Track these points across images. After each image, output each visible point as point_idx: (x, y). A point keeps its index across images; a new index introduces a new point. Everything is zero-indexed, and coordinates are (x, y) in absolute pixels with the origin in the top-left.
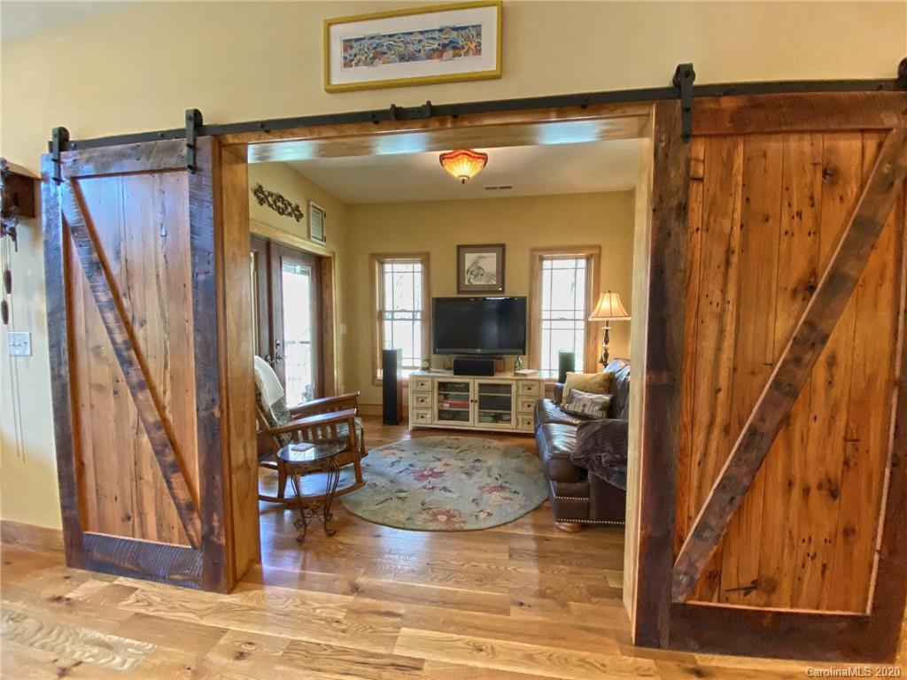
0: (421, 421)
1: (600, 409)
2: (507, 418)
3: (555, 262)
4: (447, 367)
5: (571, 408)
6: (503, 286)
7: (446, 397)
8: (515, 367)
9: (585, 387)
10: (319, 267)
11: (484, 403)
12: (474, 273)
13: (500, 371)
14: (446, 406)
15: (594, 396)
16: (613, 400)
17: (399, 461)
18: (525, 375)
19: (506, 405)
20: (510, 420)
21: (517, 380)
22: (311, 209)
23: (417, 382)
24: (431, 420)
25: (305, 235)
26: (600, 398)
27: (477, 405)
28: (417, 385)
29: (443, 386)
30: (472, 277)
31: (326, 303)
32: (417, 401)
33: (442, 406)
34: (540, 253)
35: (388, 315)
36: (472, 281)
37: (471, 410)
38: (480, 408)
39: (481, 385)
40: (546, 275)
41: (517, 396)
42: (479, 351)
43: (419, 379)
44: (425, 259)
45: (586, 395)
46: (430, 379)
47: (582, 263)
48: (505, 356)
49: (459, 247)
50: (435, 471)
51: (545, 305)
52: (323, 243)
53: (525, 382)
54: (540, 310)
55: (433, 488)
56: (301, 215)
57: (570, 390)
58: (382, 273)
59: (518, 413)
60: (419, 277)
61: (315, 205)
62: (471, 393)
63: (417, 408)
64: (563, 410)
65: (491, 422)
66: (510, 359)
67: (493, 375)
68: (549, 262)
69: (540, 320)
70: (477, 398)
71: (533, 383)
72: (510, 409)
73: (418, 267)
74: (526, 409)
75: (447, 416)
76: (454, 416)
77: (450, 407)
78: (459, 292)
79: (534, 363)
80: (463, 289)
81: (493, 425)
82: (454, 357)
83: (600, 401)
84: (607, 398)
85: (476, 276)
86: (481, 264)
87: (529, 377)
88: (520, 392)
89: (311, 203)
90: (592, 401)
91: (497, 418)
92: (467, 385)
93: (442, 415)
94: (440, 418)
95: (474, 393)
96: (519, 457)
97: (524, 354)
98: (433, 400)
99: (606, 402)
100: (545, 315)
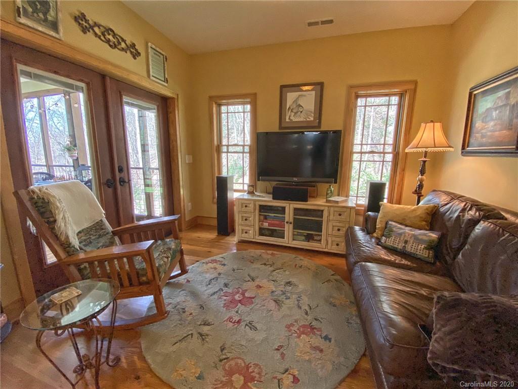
0: (244, 235)
1: (425, 248)
2: (318, 238)
3: (369, 99)
4: (268, 191)
5: (390, 242)
6: (320, 122)
7: (266, 218)
8: (327, 194)
9: (404, 219)
10: (165, 106)
11: (298, 224)
12: (294, 111)
13: (313, 197)
14: (266, 225)
15: (418, 232)
16: (442, 238)
17: (217, 278)
18: (337, 202)
19: (318, 227)
20: (320, 240)
21: (328, 206)
22: (150, 50)
23: (242, 204)
24: (252, 235)
25: (145, 74)
26: (425, 235)
27: (291, 226)
28: (242, 207)
29: (263, 208)
30: (293, 114)
31: (172, 137)
32: (242, 220)
33: (262, 225)
34: (356, 90)
35: (224, 149)
36: (292, 118)
37: (286, 228)
38: (294, 228)
39: (295, 209)
40: (360, 112)
41: (328, 221)
42: (295, 179)
43: (243, 201)
44: (253, 99)
45: (407, 229)
46: (252, 202)
47: (395, 100)
48: (319, 185)
49: (282, 87)
50: (247, 295)
51: (357, 139)
52: (166, 84)
53: (336, 209)
54: (352, 145)
55: (239, 322)
56: (139, 54)
57: (387, 223)
58: (219, 113)
59: (327, 235)
60: (248, 116)
61: (154, 47)
62: (286, 216)
63: (242, 225)
64: (378, 243)
65: (303, 241)
66: (322, 187)
67: (306, 201)
68: (364, 100)
69: (352, 153)
70: (291, 220)
71: (345, 209)
72: (321, 231)
73: (248, 107)
74: (335, 232)
75: (267, 233)
76: (272, 233)
77: (269, 226)
78: (280, 128)
79: (344, 190)
80: (283, 125)
81: (306, 243)
82: (274, 183)
83: (425, 238)
84: (434, 236)
85: (296, 113)
86: (300, 102)
87: (340, 205)
88: (331, 217)
89: (150, 44)
90: (415, 237)
91: (309, 238)
92: (284, 209)
93: (262, 232)
94: (261, 234)
95: (289, 216)
96: (329, 281)
97: (336, 182)
98: (255, 218)
99: (433, 241)
100: (357, 148)
